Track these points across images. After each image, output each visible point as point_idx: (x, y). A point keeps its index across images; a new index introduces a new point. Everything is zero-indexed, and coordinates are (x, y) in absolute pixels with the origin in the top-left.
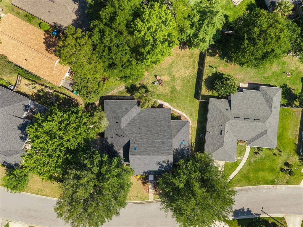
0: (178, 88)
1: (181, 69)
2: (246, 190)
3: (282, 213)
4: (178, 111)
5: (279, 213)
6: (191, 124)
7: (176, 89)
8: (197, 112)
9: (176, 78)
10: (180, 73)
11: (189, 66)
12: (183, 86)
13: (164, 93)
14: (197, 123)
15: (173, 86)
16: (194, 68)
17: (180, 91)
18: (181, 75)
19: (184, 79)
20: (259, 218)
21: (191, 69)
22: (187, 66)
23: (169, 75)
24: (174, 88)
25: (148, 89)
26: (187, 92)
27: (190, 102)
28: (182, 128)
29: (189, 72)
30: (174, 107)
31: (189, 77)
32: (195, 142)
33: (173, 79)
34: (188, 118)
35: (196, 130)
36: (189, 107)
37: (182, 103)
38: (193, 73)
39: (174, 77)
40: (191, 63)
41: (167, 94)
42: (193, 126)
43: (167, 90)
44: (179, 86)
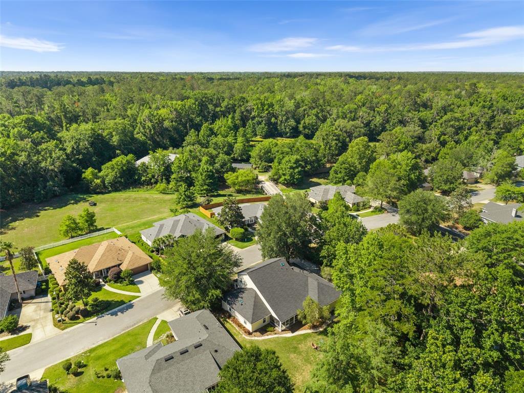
0: (292, 356)
2: (128, 328)
3: (66, 333)
4: (270, 337)
5: (71, 331)
6: (244, 336)
7: (295, 353)
9: (307, 364)
12: (289, 361)
13: (304, 343)
15: (300, 354)
17: (288, 355)
19: (296, 368)
20: (97, 315)
24: (297, 352)
28: (253, 311)
29: (299, 379)
30: (277, 338)
31: (292, 374)
34: (253, 338)
39: (310, 363)
41: (299, 344)
42: (240, 336)
43: (302, 347)
44: (294, 359)
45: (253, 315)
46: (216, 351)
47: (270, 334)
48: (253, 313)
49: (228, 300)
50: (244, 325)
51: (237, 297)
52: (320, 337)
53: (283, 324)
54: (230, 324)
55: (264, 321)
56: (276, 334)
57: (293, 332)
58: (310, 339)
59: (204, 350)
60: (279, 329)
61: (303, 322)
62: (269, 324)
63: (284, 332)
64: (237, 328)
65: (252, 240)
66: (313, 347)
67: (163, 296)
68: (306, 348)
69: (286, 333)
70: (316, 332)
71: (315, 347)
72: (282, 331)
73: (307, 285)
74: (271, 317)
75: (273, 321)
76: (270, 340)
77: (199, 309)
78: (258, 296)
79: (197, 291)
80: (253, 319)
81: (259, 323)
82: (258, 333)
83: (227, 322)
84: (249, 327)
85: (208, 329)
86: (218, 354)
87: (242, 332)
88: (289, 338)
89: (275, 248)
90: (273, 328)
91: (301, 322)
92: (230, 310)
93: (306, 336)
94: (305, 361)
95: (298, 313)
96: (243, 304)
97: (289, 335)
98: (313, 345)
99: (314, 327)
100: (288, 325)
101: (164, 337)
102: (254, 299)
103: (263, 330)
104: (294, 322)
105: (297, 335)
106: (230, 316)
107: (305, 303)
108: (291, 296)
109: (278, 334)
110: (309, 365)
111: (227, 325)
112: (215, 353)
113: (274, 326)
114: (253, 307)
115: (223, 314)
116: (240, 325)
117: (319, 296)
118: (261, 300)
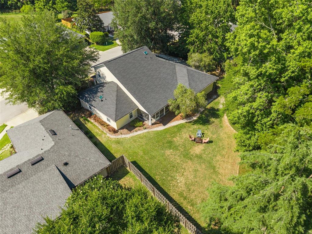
0: (168, 152)
1: (195, 177)
4: (139, 133)
6: (108, 135)
7: (170, 149)
8: (112, 152)
9: (187, 160)
10: (191, 170)
11: (190, 190)
12: (165, 160)
13: (178, 135)
14: (101, 141)
15: (177, 149)
16: (181, 194)
17: (163, 152)
18: (185, 169)
19: (175, 167)
21: (183, 189)
22: (192, 188)
23: (199, 157)
24: (173, 148)
25: (199, 125)
26: (153, 158)
27: (135, 152)
28: (116, 107)
29: (181, 182)
30: (148, 132)
31: (171, 177)
32: (86, 125)
33: (187, 156)
34: (120, 137)
35: (95, 134)
36: (130, 147)
37: (143, 143)
38: (173, 186)
39: (191, 159)
40: (192, 197)
41: (174, 137)
42: (103, 136)
43: (178, 140)
44: (171, 156)
45: (116, 111)
46: (66, 164)
47: (139, 130)
48: (116, 109)
49: (86, 97)
50: (108, 123)
51: (96, 92)
52: (195, 126)
53: (153, 117)
54: (92, 123)
55: (131, 117)
56: (146, 128)
57: (164, 125)
58: (185, 130)
59: (48, 166)
60: (149, 123)
61: (176, 113)
62: (137, 118)
63: (155, 125)
64: (100, 127)
65: (113, 43)
66: (191, 139)
67: (8, 100)
68: (183, 140)
69: (157, 127)
70: (190, 122)
71: (193, 139)
72: (152, 124)
73: (175, 73)
74: (139, 110)
75: (142, 115)
76: (139, 137)
77: (49, 111)
78: (120, 89)
79: (41, 90)
80: (116, 116)
81: (126, 119)
82: (125, 130)
83: (88, 121)
84: (114, 125)
85: (55, 134)
86: (68, 168)
87: (106, 130)
88: (161, 131)
89: (135, 37)
90: (141, 122)
91: (174, 113)
92: (90, 108)
93: (179, 128)
94: (184, 157)
95: (170, 103)
96: (104, 99)
97: (161, 128)
98: (190, 137)
99: (187, 116)
100: (159, 118)
101: (9, 147)
102: (115, 93)
103: (130, 126)
104: (165, 114)
105: (170, 127)
106: (91, 114)
107: (177, 92)
108: (159, 87)
109: (148, 128)
110: (190, 162)
111: (89, 126)
112: (65, 167)
113: (143, 121)
114: (115, 102)
115: (83, 113)
116: (103, 124)
117: (189, 83)
118: (124, 93)
